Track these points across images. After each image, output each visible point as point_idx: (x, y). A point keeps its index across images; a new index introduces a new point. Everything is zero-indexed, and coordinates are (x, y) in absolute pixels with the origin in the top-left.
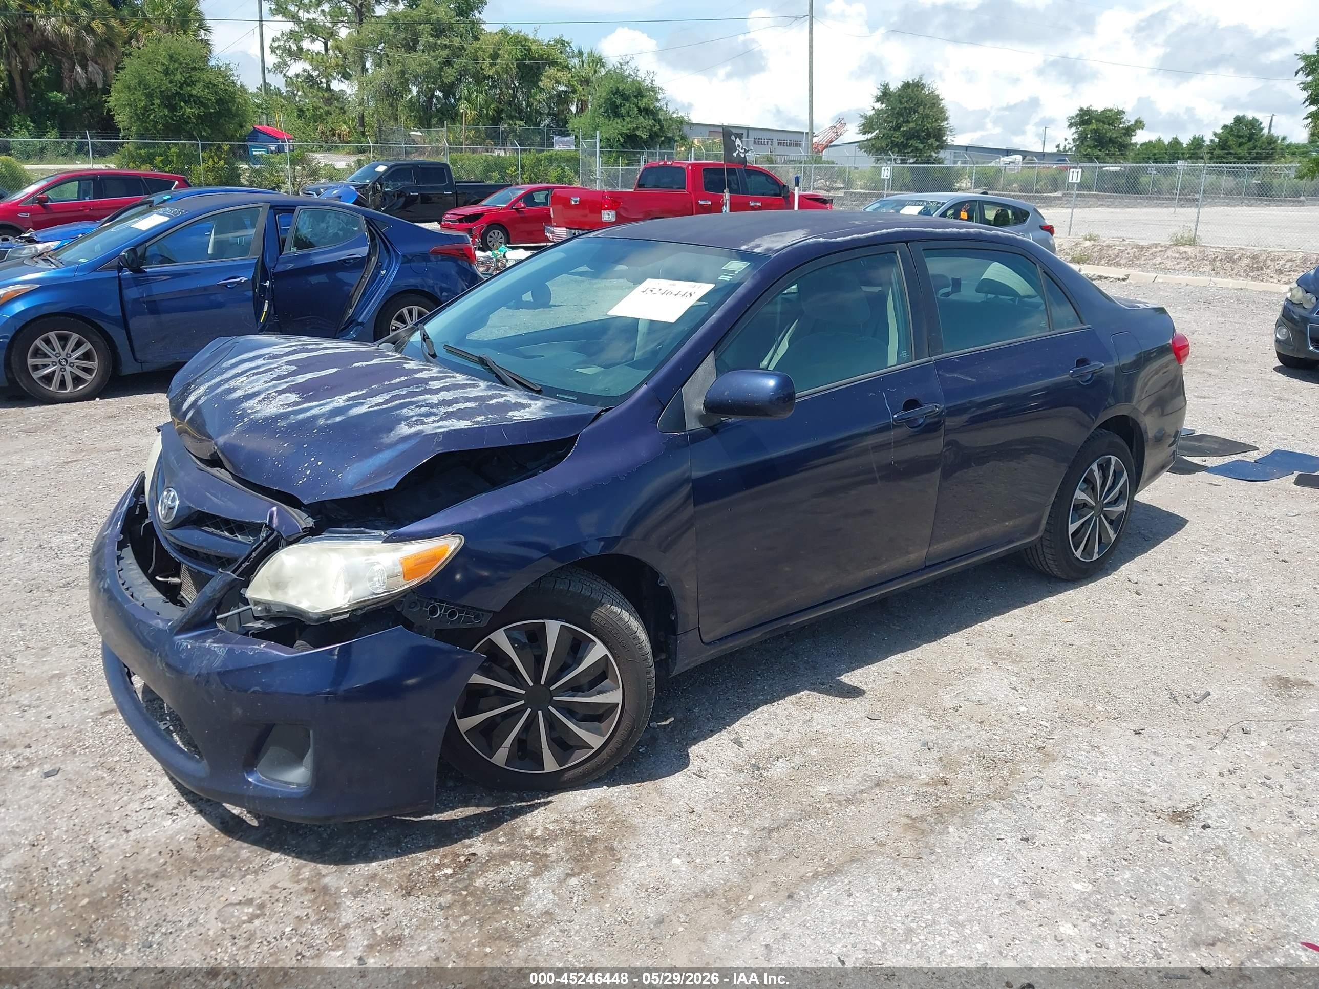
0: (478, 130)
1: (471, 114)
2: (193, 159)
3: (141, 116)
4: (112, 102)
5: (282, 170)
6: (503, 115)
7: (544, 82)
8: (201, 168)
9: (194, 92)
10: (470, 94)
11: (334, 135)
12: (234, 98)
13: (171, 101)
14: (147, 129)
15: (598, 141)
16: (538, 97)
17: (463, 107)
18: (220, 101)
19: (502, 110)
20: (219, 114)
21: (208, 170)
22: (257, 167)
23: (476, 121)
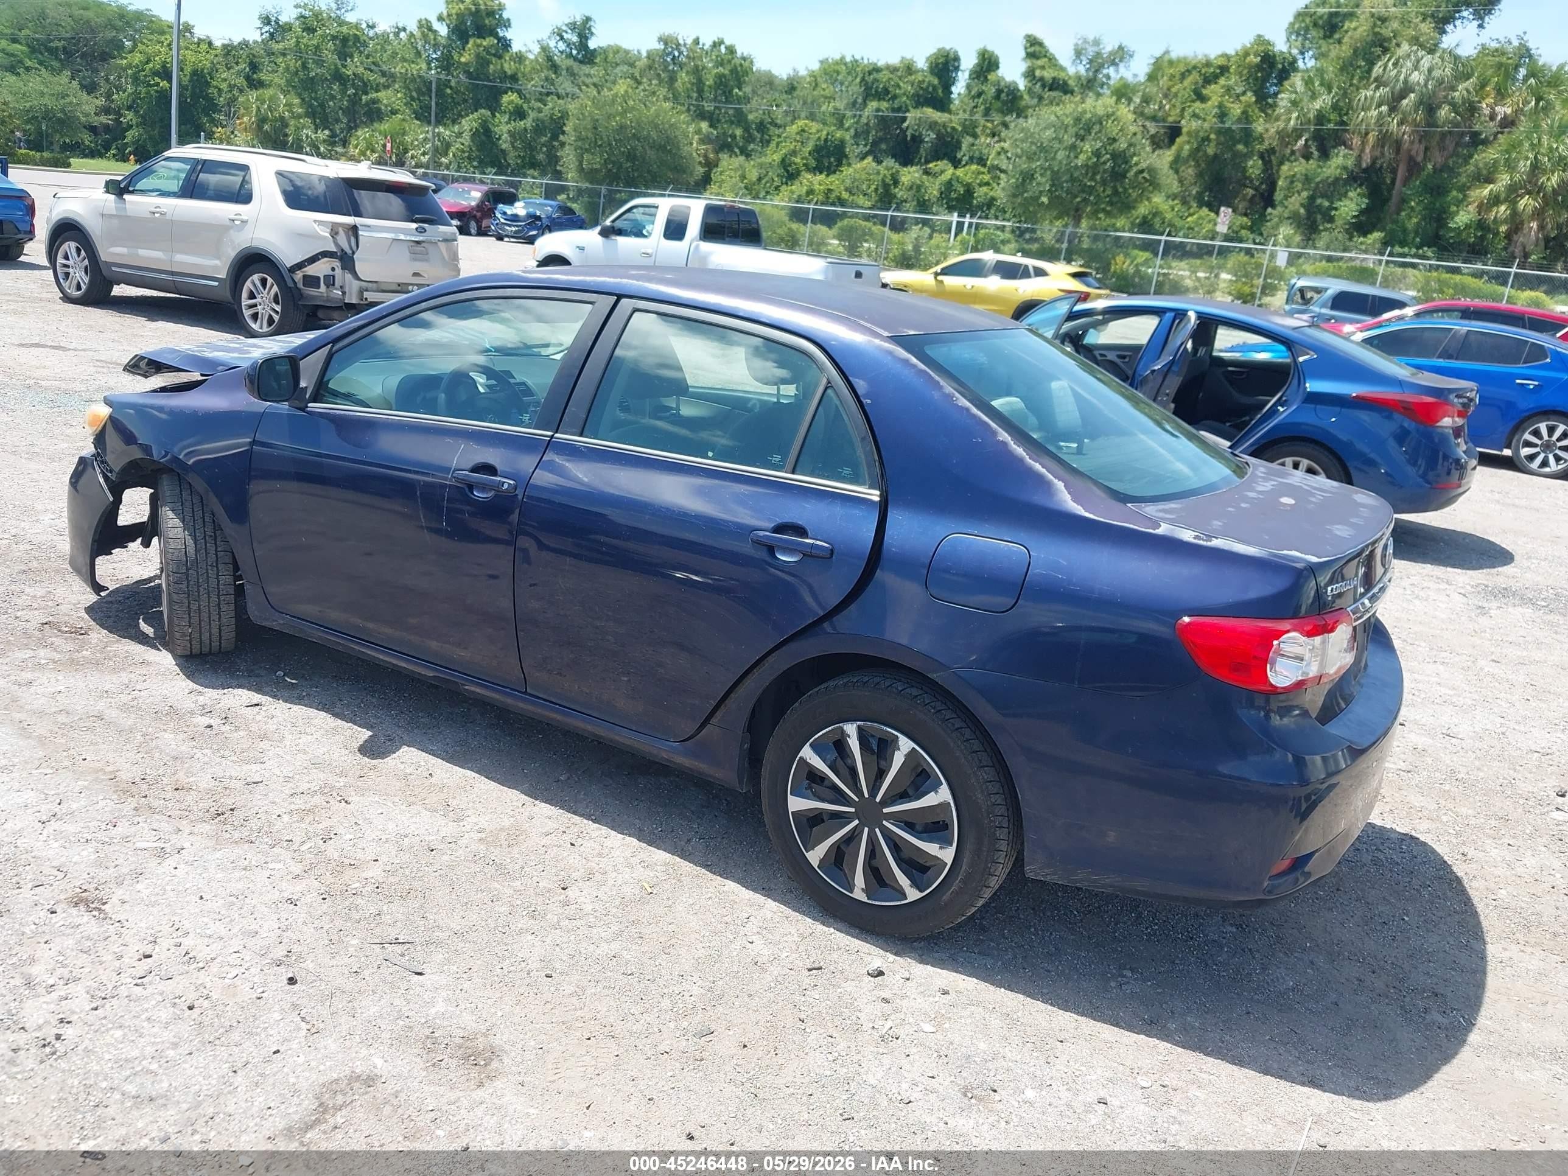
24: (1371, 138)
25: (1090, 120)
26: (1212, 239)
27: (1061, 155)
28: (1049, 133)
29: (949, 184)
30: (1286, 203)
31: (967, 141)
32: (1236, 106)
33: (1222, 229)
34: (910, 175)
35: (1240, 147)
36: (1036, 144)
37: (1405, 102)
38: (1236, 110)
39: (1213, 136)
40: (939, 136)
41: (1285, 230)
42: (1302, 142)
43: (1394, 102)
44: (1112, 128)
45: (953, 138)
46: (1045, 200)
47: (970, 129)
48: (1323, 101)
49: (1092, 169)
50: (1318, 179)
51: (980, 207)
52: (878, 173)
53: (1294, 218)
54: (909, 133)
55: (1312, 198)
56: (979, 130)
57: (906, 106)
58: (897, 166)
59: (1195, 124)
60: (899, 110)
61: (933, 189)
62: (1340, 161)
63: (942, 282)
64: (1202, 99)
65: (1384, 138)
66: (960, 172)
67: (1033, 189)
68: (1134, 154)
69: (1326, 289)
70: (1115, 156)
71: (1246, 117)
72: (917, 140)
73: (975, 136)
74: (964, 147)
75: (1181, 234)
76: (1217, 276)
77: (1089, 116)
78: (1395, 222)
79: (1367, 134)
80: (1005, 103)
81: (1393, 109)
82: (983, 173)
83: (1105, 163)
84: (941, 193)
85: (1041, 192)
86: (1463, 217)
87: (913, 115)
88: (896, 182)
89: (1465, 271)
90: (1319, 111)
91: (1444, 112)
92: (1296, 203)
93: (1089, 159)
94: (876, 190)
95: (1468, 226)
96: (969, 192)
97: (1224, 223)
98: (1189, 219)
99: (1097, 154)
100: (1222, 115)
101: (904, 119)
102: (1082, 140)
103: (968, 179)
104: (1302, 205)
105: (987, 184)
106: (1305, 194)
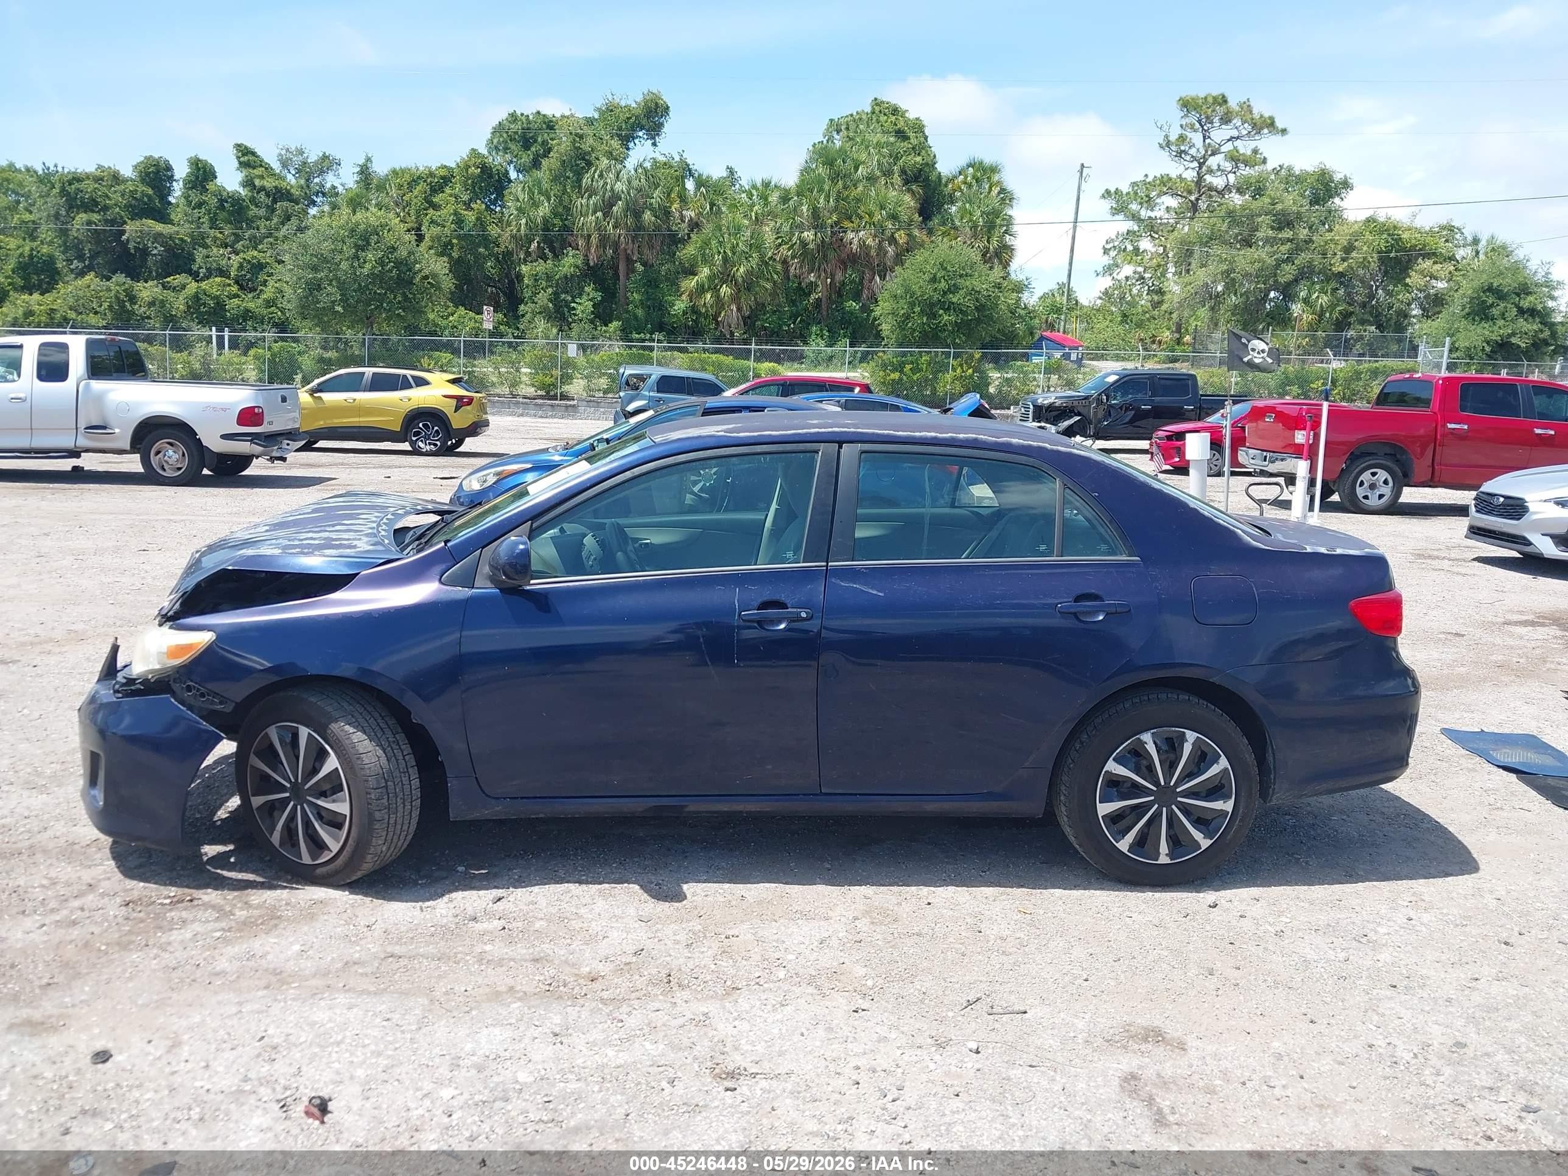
0: (1313, 337)
1: (1307, 317)
2: (943, 368)
3: (902, 325)
4: (878, 312)
5: (1035, 379)
6: (1352, 319)
7: (1414, 279)
8: (949, 376)
9: (955, 300)
10: (1310, 294)
11: (1153, 342)
12: (997, 305)
13: (930, 309)
14: (905, 336)
15: (1446, 349)
16: (1400, 297)
17: (1296, 309)
18: (980, 308)
19: (1352, 313)
20: (978, 321)
21: (955, 379)
22: (1009, 376)
23: (1312, 328)
24: (594, 240)
25: (366, 231)
26: (476, 336)
27: (344, 265)
28: (327, 245)
29: (196, 297)
30: (536, 300)
31: (199, 254)
32: (470, 213)
33: (488, 326)
34: (148, 290)
35: (481, 250)
36: (316, 256)
37: (615, 209)
38: (470, 217)
39: (455, 241)
40: (169, 250)
41: (541, 325)
42: (534, 245)
43: (607, 207)
44: (389, 238)
45: (183, 250)
46: (339, 309)
47: (200, 241)
48: (544, 210)
49: (377, 278)
50: (557, 277)
51: (235, 319)
52: (109, 290)
53: (544, 312)
54: (131, 245)
55: (556, 294)
56: (209, 241)
57: (122, 217)
58: (129, 281)
59: (436, 230)
60: (113, 222)
61: (179, 304)
62: (570, 262)
63: (320, 398)
64: (436, 207)
65: (604, 240)
66: (204, 285)
67: (324, 300)
68: (416, 262)
69: (650, 376)
70: (398, 264)
71: (480, 223)
72: (144, 252)
73: (205, 246)
74: (199, 260)
75: (447, 332)
76: (518, 370)
77: (362, 227)
78: (628, 312)
79: (589, 236)
80: (231, 213)
81: (605, 215)
82: (229, 285)
83: (390, 271)
84: (189, 307)
85: (333, 302)
86: (680, 305)
87: (132, 228)
88: (133, 299)
89: (691, 350)
90: (544, 218)
91: (647, 216)
92: (543, 298)
93: (374, 267)
94: (110, 307)
95: (685, 313)
96: (220, 306)
97: (488, 320)
98: (451, 318)
99: (381, 262)
100: (459, 221)
101: (123, 232)
102: (363, 250)
103: (215, 291)
104: (550, 300)
105: (236, 296)
106: (550, 290)
